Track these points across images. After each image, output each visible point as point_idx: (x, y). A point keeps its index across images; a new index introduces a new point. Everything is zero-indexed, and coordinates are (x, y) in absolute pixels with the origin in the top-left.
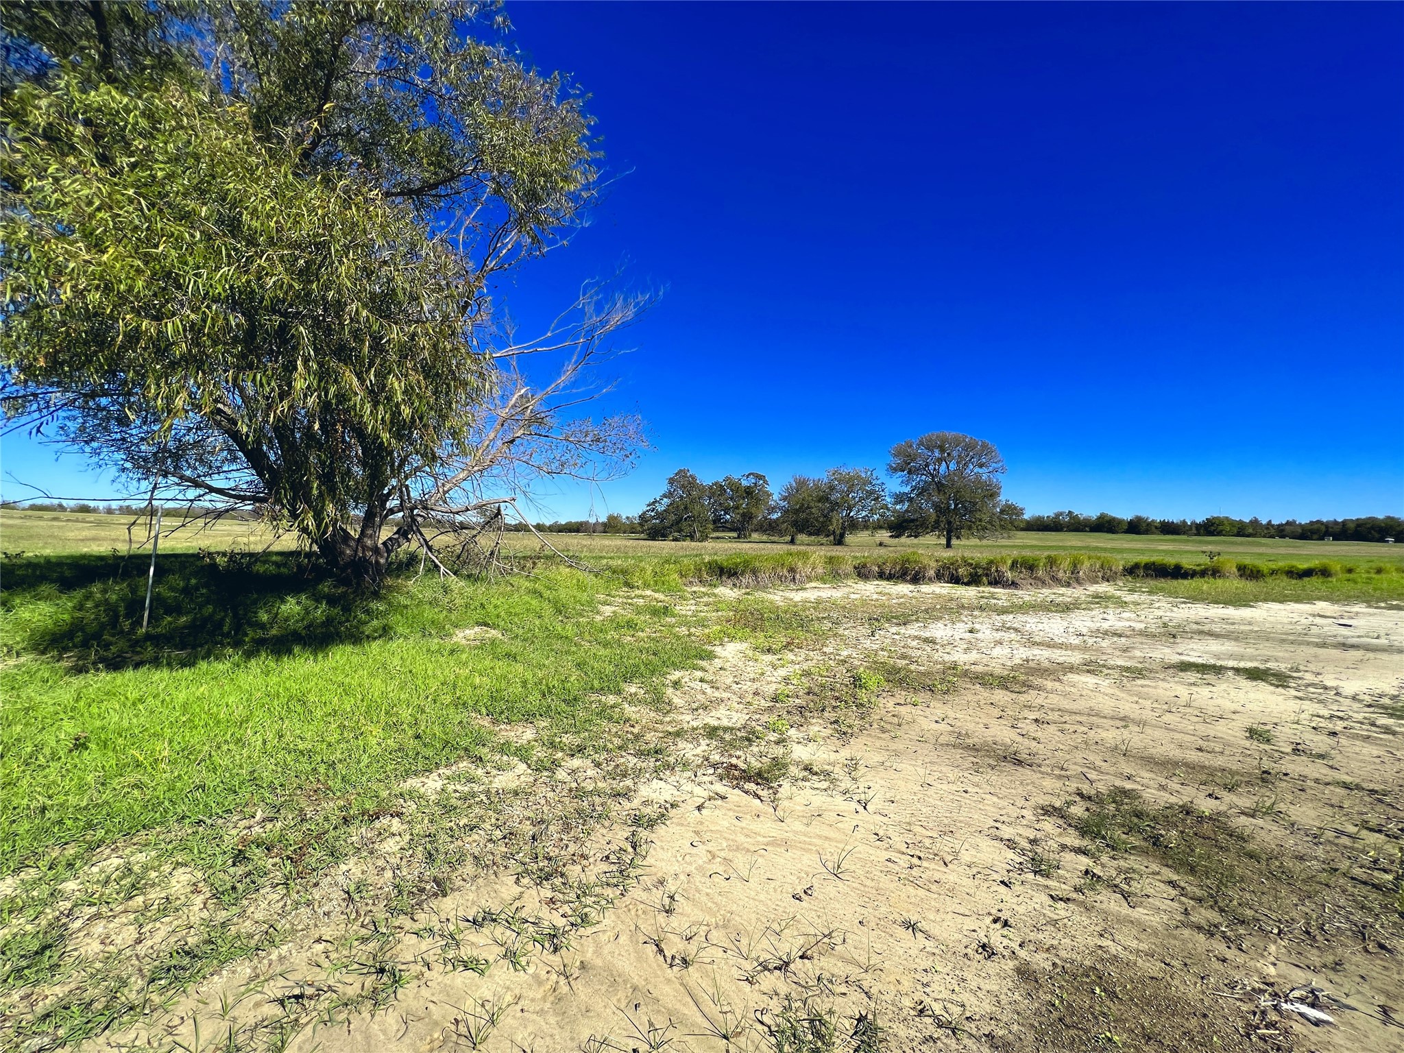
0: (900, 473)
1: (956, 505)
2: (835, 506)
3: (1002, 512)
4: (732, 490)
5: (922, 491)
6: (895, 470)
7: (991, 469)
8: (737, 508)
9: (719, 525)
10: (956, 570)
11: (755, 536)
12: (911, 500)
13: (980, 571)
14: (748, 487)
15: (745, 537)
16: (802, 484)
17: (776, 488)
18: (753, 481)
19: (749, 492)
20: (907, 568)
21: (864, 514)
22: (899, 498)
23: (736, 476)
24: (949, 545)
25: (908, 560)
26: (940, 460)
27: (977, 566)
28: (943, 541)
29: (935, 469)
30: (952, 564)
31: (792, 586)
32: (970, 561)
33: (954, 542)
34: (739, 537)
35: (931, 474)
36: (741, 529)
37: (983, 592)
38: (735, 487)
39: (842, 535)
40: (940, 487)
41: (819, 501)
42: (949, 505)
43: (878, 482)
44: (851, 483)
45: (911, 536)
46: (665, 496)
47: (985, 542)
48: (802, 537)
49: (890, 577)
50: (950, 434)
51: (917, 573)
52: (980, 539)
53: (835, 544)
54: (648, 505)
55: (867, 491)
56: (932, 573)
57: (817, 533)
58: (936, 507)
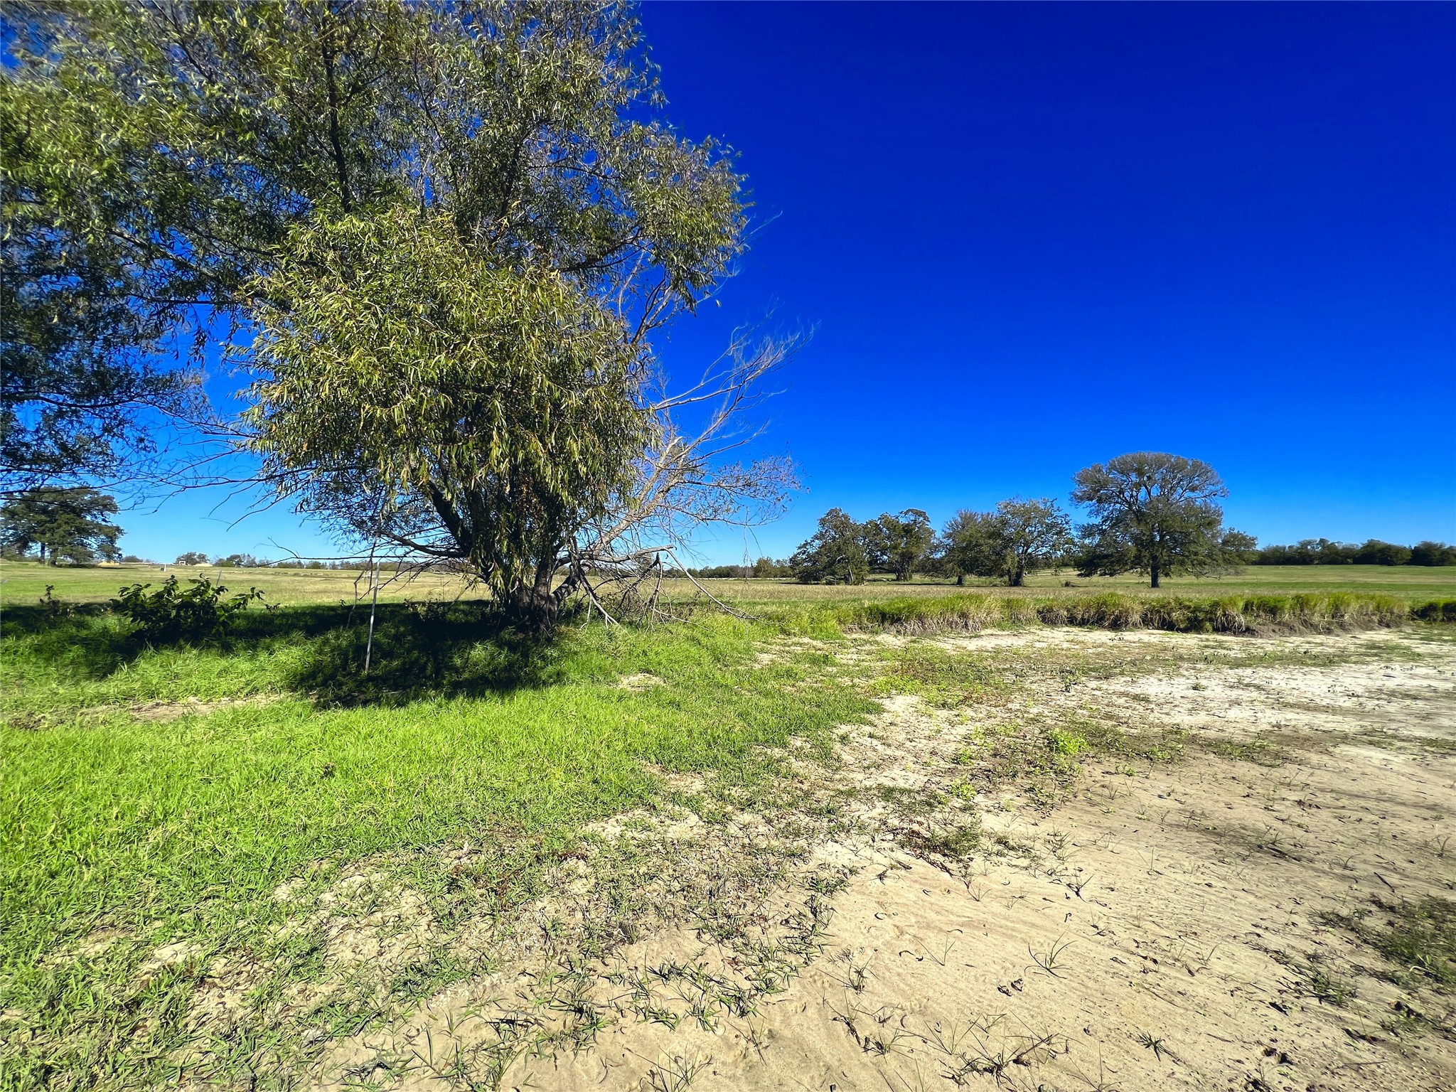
0: (1088, 503)
1: (1162, 537)
2: (1009, 542)
3: (1225, 543)
4: (888, 529)
5: (1117, 522)
6: (1081, 499)
7: (1206, 492)
8: (895, 548)
9: (876, 566)
10: (1169, 614)
11: (917, 577)
12: (1103, 532)
13: (1201, 616)
14: (908, 525)
15: (905, 579)
16: (968, 520)
17: (939, 525)
18: (912, 518)
19: (907, 530)
20: (1104, 612)
21: (1044, 550)
22: (1088, 531)
23: (892, 514)
24: (1155, 584)
25: (1105, 603)
26: (1138, 486)
27: (1197, 609)
28: (1148, 579)
29: (1132, 496)
30: (1163, 607)
31: (964, 633)
32: (1188, 603)
33: (1162, 580)
34: (898, 579)
35: (1127, 502)
36: (900, 569)
37: (1207, 640)
38: (892, 526)
39: (1019, 575)
40: (1140, 516)
41: (990, 538)
42: (1153, 537)
43: (1061, 514)
44: (1027, 516)
45: (1105, 574)
46: (816, 537)
47: (1203, 580)
48: (970, 578)
49: (1083, 623)
50: (1150, 455)
51: (1118, 618)
52: (1197, 576)
53: (1011, 585)
54: (799, 548)
55: (1047, 525)
56: (1136, 618)
57: (989, 573)
58: (1136, 539)
